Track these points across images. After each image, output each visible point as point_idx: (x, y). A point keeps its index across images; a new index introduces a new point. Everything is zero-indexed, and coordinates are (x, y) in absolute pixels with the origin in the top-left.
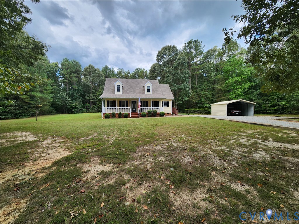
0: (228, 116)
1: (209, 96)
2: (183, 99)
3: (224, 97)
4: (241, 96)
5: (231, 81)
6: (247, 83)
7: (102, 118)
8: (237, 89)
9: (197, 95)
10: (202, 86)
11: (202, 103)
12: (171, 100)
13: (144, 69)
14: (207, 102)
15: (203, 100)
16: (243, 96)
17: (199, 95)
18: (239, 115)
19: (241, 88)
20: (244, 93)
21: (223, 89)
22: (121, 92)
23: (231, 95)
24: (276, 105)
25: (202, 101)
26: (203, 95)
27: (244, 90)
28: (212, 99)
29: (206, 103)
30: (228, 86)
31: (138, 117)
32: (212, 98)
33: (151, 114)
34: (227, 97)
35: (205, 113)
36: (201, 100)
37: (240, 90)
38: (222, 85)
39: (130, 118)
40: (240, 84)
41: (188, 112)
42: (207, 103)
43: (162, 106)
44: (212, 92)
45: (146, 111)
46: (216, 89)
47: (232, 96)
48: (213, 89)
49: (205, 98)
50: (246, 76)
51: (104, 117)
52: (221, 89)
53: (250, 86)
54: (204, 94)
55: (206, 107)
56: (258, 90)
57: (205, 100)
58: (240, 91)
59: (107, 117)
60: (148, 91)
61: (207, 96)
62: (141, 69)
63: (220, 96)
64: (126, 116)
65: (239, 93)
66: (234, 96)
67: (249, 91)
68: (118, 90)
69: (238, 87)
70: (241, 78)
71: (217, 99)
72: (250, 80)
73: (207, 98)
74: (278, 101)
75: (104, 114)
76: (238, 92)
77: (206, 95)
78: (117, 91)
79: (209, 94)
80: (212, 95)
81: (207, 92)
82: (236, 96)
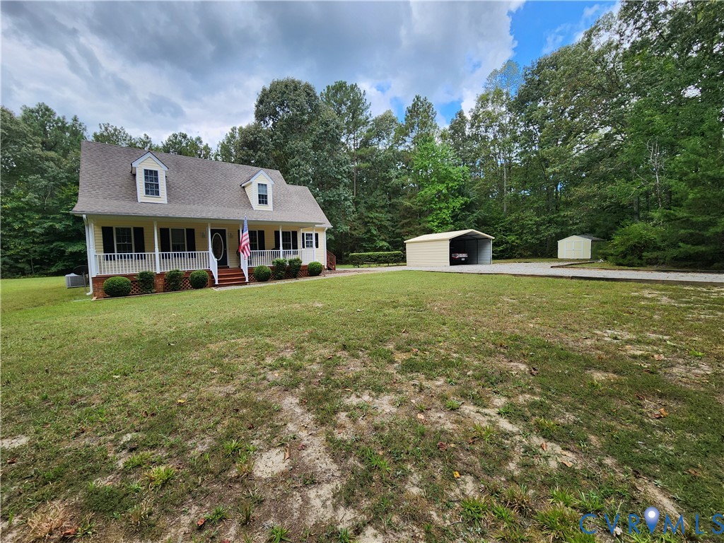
0: (452, 267)
1: (387, 224)
2: (336, 228)
4: (447, 224)
5: (429, 191)
6: (457, 197)
7: (91, 296)
8: (440, 209)
9: (360, 221)
10: (371, 200)
11: (371, 239)
12: (322, 229)
13: (199, 139)
14: (382, 237)
15: (374, 232)
16: (451, 223)
17: (366, 220)
18: (466, 262)
19: (447, 208)
20: (452, 217)
21: (415, 208)
22: (163, 198)
23: (430, 221)
24: (503, 243)
25: (373, 235)
26: (375, 221)
27: (454, 211)
28: (393, 230)
29: (380, 238)
30: (425, 202)
31: (246, 284)
32: (392, 227)
33: (284, 270)
34: (424, 227)
35: (395, 262)
36: (369, 231)
37: (445, 211)
38: (412, 200)
39: (216, 286)
40: (446, 199)
41: (357, 262)
42: (383, 240)
43: (304, 247)
44: (391, 215)
45: (265, 262)
46: (400, 208)
48: (395, 208)
49: (378, 228)
50: (456, 183)
51: (101, 292)
52: (411, 208)
53: (462, 205)
54: (375, 218)
57: (378, 231)
58: (446, 215)
59: (114, 290)
60: (263, 199)
61: (383, 223)
62: (188, 137)
63: (409, 223)
64: (201, 282)
66: (436, 224)
68: (152, 188)
69: (443, 205)
70: (447, 188)
71: (403, 230)
72: (460, 192)
73: (382, 228)
74: (504, 235)
75: (96, 280)
76: (444, 216)
77: (380, 221)
78: (147, 192)
79: (386, 218)
80: (392, 220)
81: (382, 213)
82: (439, 223)
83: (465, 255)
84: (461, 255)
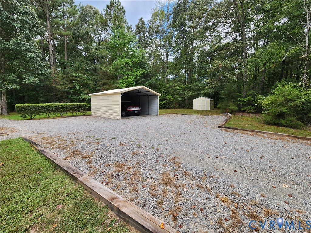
2: (22, 79)
3: (111, 86)
5: (119, 62)
6: (139, 69)
8: (127, 75)
9: (67, 79)
11: (76, 93)
15: (78, 88)
17: (71, 78)
19: (132, 75)
20: (136, 82)
21: (109, 72)
23: (121, 83)
24: (164, 99)
25: (77, 90)
26: (79, 79)
27: (136, 78)
28: (95, 87)
29: (84, 92)
30: (117, 70)
36: (74, 86)
37: (131, 77)
38: (108, 67)
44: (93, 77)
46: (99, 72)
47: (122, 85)
48: (96, 72)
49: (82, 85)
50: (138, 59)
52: (107, 72)
53: (141, 74)
54: (79, 77)
55: (83, 100)
56: (148, 80)
57: (82, 88)
58: (131, 79)
63: (106, 83)
65: (130, 82)
67: (140, 81)
69: (129, 73)
70: (132, 62)
71: (102, 88)
73: (84, 85)
76: (130, 80)
77: (84, 80)
79: (88, 79)
80: (94, 80)
81: (85, 74)
82: (126, 85)
83: (138, 108)
84: (134, 108)
